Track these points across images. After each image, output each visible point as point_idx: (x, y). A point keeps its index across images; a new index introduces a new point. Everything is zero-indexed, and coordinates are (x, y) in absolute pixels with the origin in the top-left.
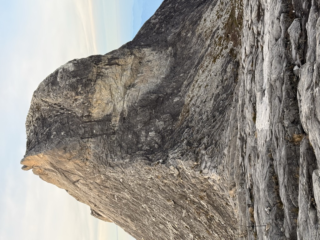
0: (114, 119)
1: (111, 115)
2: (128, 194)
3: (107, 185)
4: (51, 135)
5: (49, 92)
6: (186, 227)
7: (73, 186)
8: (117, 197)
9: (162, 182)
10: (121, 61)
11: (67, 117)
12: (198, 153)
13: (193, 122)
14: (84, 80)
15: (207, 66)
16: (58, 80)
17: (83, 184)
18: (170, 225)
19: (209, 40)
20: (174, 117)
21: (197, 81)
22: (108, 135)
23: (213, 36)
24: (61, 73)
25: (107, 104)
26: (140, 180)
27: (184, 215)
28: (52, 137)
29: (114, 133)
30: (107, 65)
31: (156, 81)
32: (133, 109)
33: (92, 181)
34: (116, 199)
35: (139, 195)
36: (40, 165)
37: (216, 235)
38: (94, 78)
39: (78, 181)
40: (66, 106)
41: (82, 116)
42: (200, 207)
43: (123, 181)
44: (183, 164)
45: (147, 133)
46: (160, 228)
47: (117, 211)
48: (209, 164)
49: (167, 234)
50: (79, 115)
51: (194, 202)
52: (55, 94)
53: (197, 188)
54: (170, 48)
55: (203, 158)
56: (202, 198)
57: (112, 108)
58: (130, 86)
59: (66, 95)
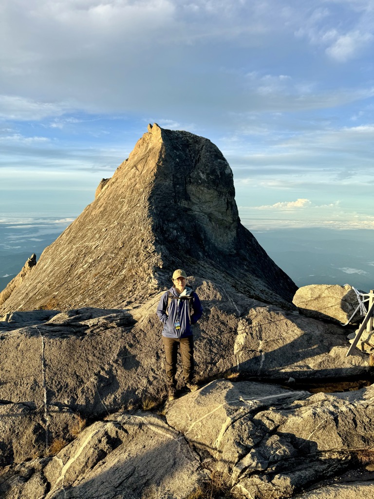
0: (186, 203)
1: (190, 200)
2: (126, 210)
4: (177, 150)
5: (210, 152)
8: (123, 201)
9: (139, 239)
10: (229, 212)
11: (189, 165)
12: (169, 269)
13: (187, 267)
14: (217, 181)
15: (228, 280)
16: (219, 160)
17: (135, 173)
19: (245, 283)
20: (188, 252)
21: (216, 271)
22: (174, 197)
23: (248, 286)
24: (224, 163)
25: (199, 198)
27: (109, 254)
29: (175, 202)
30: (227, 200)
31: (213, 239)
32: (193, 218)
34: (121, 200)
35: (126, 219)
37: (95, 281)
38: (218, 189)
40: (198, 165)
41: (190, 177)
45: (176, 229)
46: (95, 234)
47: (110, 200)
48: (163, 278)
49: (90, 240)
50: (191, 175)
51: (123, 263)
52: (208, 156)
53: (139, 267)
54: (235, 251)
55: (166, 273)
57: (195, 202)
58: (210, 218)
59: (207, 165)
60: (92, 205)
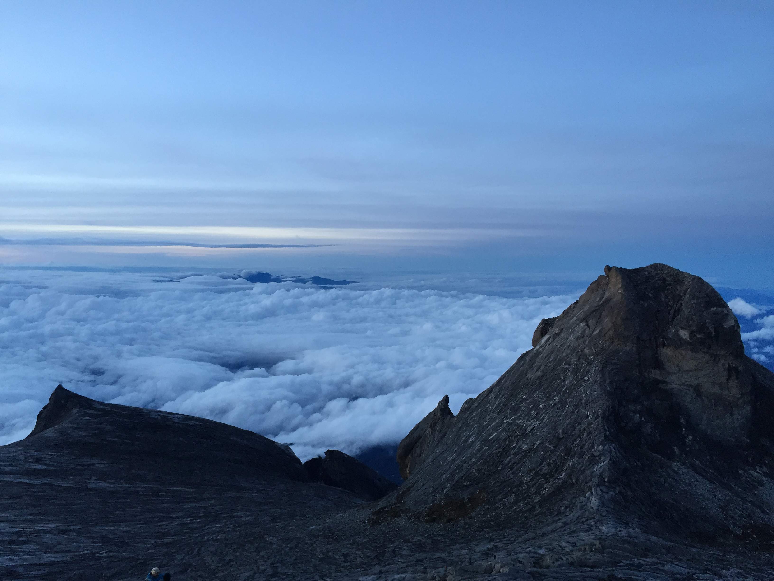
0: (657, 372)
1: (664, 369)
2: (570, 383)
3: (582, 361)
4: (644, 300)
5: (698, 298)
6: (534, 445)
7: (582, 316)
8: (567, 369)
9: (584, 430)
10: (732, 382)
11: (664, 319)
12: (616, 483)
13: (649, 474)
14: (709, 340)
16: (713, 309)
17: (584, 331)
18: (535, 424)
22: (639, 366)
23: (756, 506)
24: (723, 311)
25: (678, 366)
26: (587, 401)
27: (547, 445)
28: (642, 302)
29: (641, 372)
30: (729, 366)
31: (704, 424)
32: (668, 395)
33: (587, 342)
34: (565, 367)
36: (610, 286)
37: (529, 479)
38: (712, 352)
39: (588, 326)
40: (677, 318)
41: (664, 338)
42: (558, 469)
43: (585, 380)
44: (604, 462)
45: (639, 412)
46: (531, 410)
47: (550, 362)
48: (606, 496)
49: (525, 417)
50: (665, 334)
51: (563, 463)
52: (694, 305)
53: (580, 475)
54: (748, 441)
55: (611, 489)
56: (569, 476)
57: (672, 371)
58: (698, 391)
59: (692, 319)
60: (528, 359)
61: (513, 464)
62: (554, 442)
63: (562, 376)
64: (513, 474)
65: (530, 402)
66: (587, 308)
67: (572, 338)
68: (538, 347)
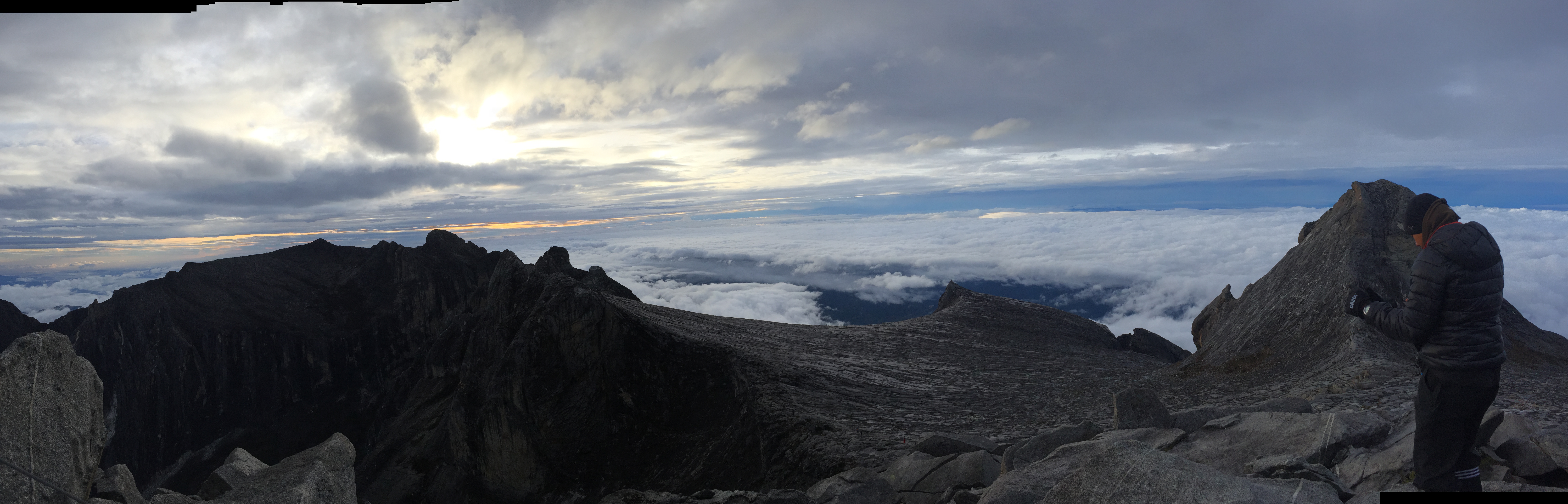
0: (1384, 253)
1: (1389, 252)
3: (1337, 249)
6: (1304, 311)
7: (1336, 220)
8: (1326, 255)
11: (1389, 215)
17: (1338, 230)
18: (1304, 297)
22: (1374, 250)
26: (1341, 277)
27: (1314, 310)
28: (1374, 206)
29: (1375, 254)
33: (1340, 237)
36: (1355, 196)
39: (1341, 226)
41: (1389, 229)
42: (1324, 326)
43: (1340, 262)
46: (1301, 287)
60: (1296, 252)
61: (1290, 326)
62: (1319, 308)
63: (1323, 262)
64: (1290, 333)
65: (1300, 282)
66: (1339, 213)
67: (1329, 234)
68: (1303, 243)
